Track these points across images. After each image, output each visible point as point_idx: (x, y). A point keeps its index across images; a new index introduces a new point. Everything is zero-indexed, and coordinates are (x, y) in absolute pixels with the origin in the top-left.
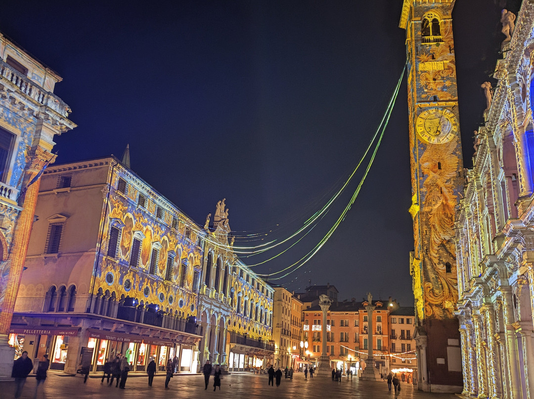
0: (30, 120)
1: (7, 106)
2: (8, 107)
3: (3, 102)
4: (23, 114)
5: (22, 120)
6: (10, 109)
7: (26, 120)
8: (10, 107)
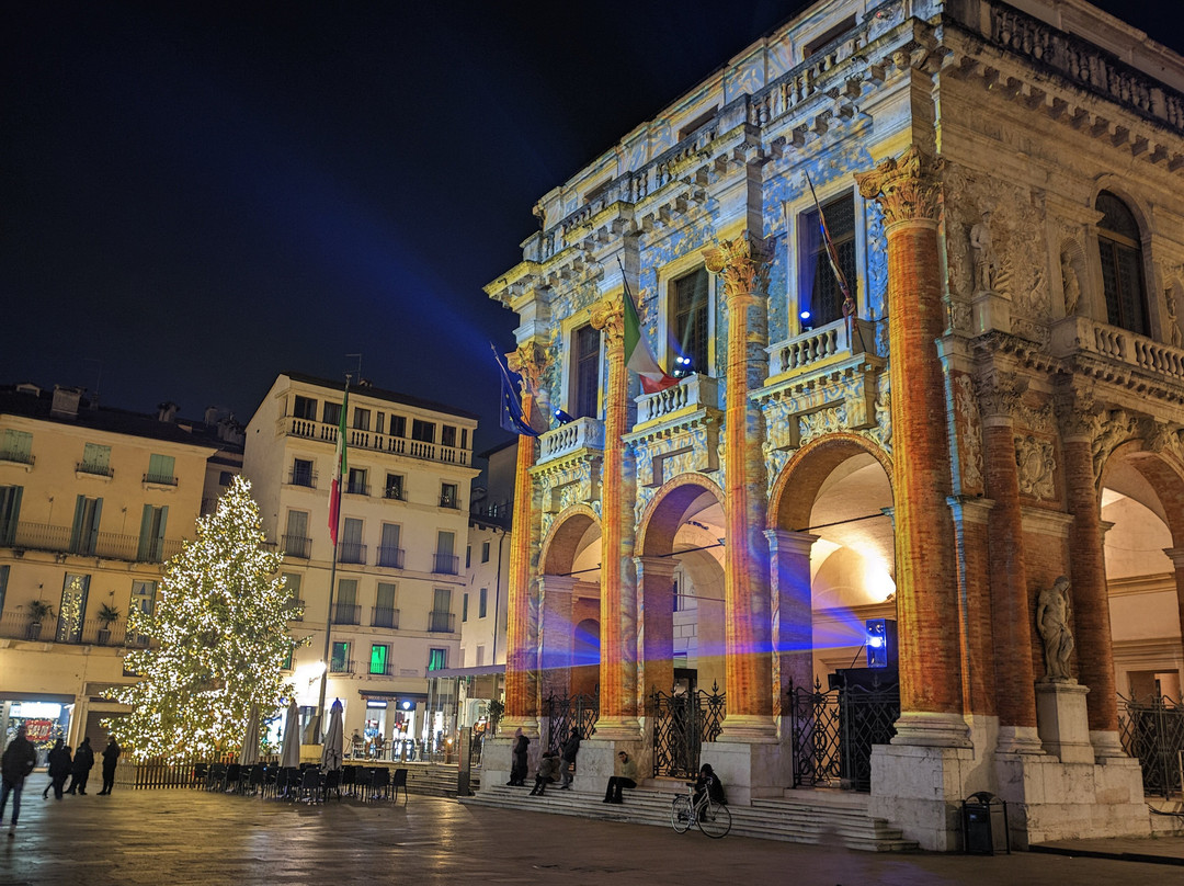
0: (858, 128)
1: (798, 160)
2: (802, 158)
3: (787, 162)
4: (836, 135)
5: (849, 144)
6: (807, 155)
7: (853, 136)
8: (803, 154)
